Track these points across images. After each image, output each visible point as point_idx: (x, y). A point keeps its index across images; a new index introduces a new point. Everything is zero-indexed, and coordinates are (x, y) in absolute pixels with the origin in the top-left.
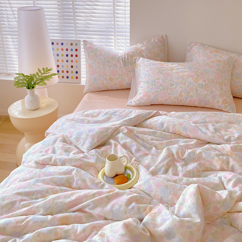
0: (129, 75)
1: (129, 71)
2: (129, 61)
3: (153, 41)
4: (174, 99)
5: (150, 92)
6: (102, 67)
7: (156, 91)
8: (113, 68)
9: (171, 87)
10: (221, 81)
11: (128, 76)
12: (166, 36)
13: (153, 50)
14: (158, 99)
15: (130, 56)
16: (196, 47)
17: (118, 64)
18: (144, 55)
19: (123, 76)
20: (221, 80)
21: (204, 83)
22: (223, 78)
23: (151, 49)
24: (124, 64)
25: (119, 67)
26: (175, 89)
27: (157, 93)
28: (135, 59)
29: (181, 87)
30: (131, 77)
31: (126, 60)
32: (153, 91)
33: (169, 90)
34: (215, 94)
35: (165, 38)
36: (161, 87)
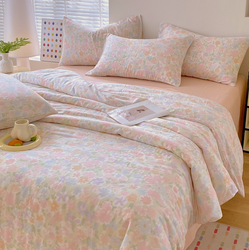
0: (99, 50)
1: (98, 47)
2: (100, 37)
3: (127, 20)
4: (125, 70)
5: (105, 62)
6: (74, 42)
7: (110, 62)
8: (84, 42)
9: (123, 59)
10: (170, 56)
11: (97, 51)
12: (141, 16)
13: (125, 28)
14: (111, 69)
15: (102, 32)
16: (167, 28)
17: (88, 39)
18: (116, 32)
19: (93, 51)
20: (171, 54)
21: (153, 56)
22: (173, 53)
23: (123, 27)
24: (94, 40)
25: (89, 41)
26: (126, 60)
27: (110, 63)
28: (106, 36)
29: (132, 59)
30: (100, 52)
31: (97, 36)
32: (107, 61)
33: (121, 61)
34: (160, 66)
35: (140, 18)
36: (115, 58)
